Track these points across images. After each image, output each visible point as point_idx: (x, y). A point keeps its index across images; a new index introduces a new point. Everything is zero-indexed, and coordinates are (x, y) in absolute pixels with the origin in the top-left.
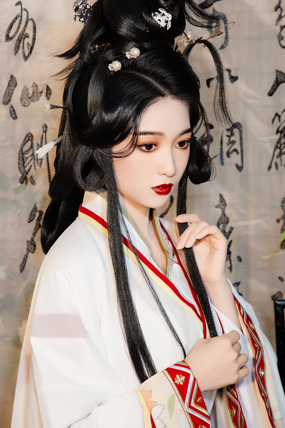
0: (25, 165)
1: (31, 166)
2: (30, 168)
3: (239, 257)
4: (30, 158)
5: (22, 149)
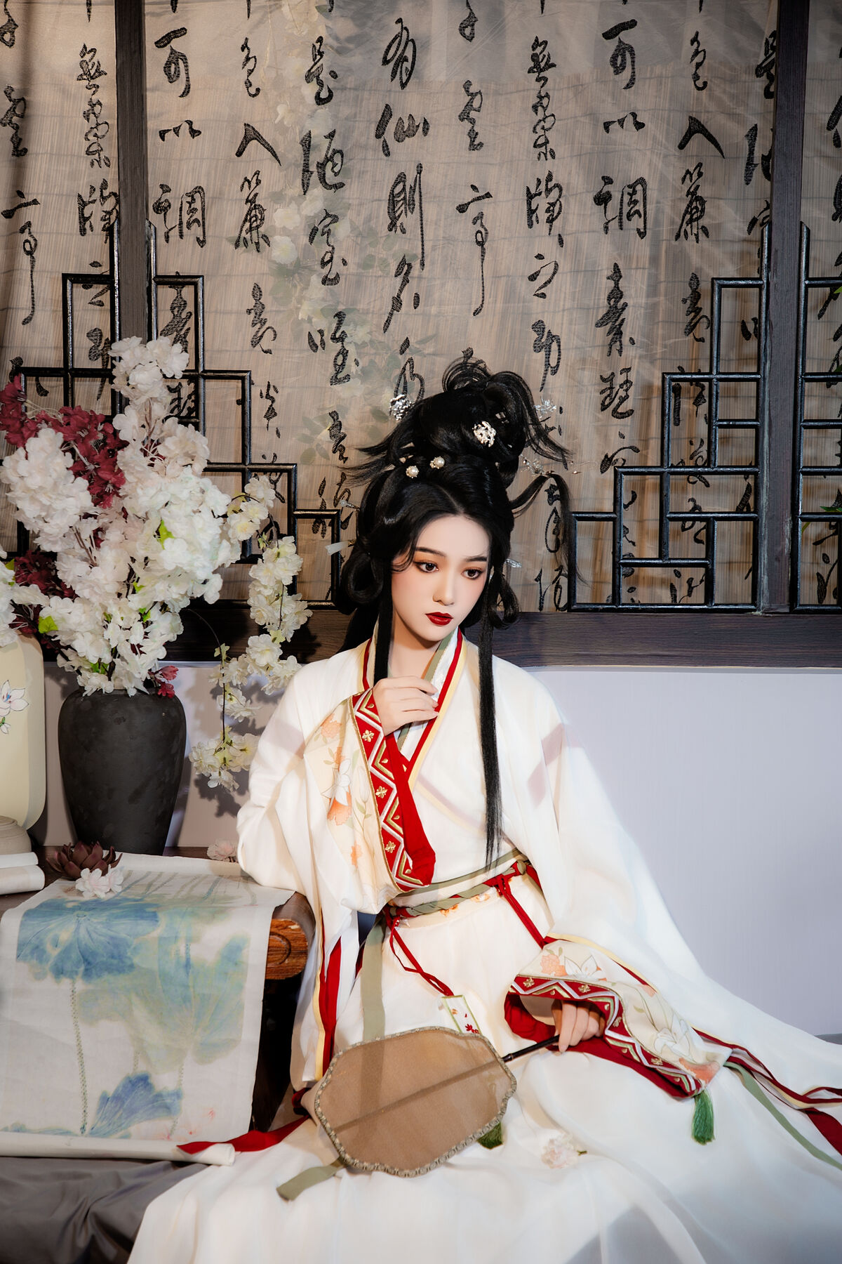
0: (396, 209)
1: (402, 211)
2: (401, 214)
3: (631, 338)
4: (402, 201)
5: (393, 191)
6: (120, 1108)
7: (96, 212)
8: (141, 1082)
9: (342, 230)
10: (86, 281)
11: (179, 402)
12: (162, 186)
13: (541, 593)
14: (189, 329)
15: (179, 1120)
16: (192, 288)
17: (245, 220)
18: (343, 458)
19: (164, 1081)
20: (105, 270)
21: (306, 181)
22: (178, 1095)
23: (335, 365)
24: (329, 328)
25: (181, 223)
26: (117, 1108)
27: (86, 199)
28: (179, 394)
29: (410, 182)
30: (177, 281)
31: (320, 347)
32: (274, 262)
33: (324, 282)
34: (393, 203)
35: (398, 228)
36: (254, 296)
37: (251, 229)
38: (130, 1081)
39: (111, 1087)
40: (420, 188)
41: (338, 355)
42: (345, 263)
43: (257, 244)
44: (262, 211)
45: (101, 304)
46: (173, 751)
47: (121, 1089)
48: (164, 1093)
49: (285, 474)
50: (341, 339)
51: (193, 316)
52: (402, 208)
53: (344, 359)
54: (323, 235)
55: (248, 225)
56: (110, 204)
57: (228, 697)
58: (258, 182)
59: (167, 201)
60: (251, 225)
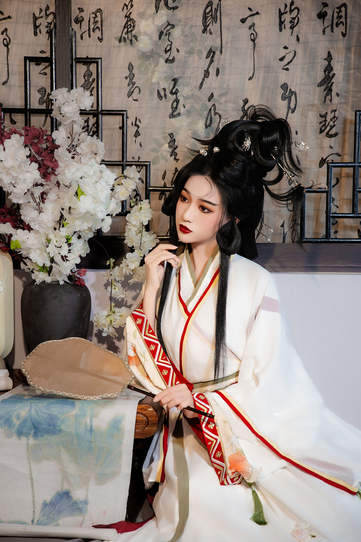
0: (207, 21)
1: (210, 22)
2: (209, 24)
3: (337, 93)
4: (210, 17)
5: (205, 11)
6: (53, 509)
7: (43, 22)
8: (65, 495)
9: (176, 33)
10: (37, 61)
11: (88, 128)
12: (79, 9)
13: (284, 233)
14: (93, 88)
15: (86, 517)
16: (95, 65)
17: (125, 27)
18: (176, 159)
19: (78, 495)
20: (48, 55)
21: (157, 5)
22: (86, 502)
23: (172, 107)
24: (169, 87)
25: (89, 29)
26: (52, 510)
27: (37, 15)
28: (88, 124)
29: (214, 6)
30: (87, 61)
31: (164, 98)
32: (140, 50)
33: (166, 62)
34: (206, 18)
35: (208, 32)
36: (129, 69)
37: (128, 32)
38: (59, 495)
39: (48, 499)
40: (220, 9)
41: (174, 102)
42: (178, 51)
43: (131, 40)
44: (134, 22)
45: (45, 74)
46: (84, 316)
47: (54, 499)
48: (78, 502)
49: (144, 167)
50: (176, 93)
51: (96, 81)
52: (211, 20)
53: (177, 104)
54: (166, 35)
55: (126, 30)
56: (50, 19)
57: (113, 287)
58: (132, 6)
59: (81, 17)
60: (128, 30)
